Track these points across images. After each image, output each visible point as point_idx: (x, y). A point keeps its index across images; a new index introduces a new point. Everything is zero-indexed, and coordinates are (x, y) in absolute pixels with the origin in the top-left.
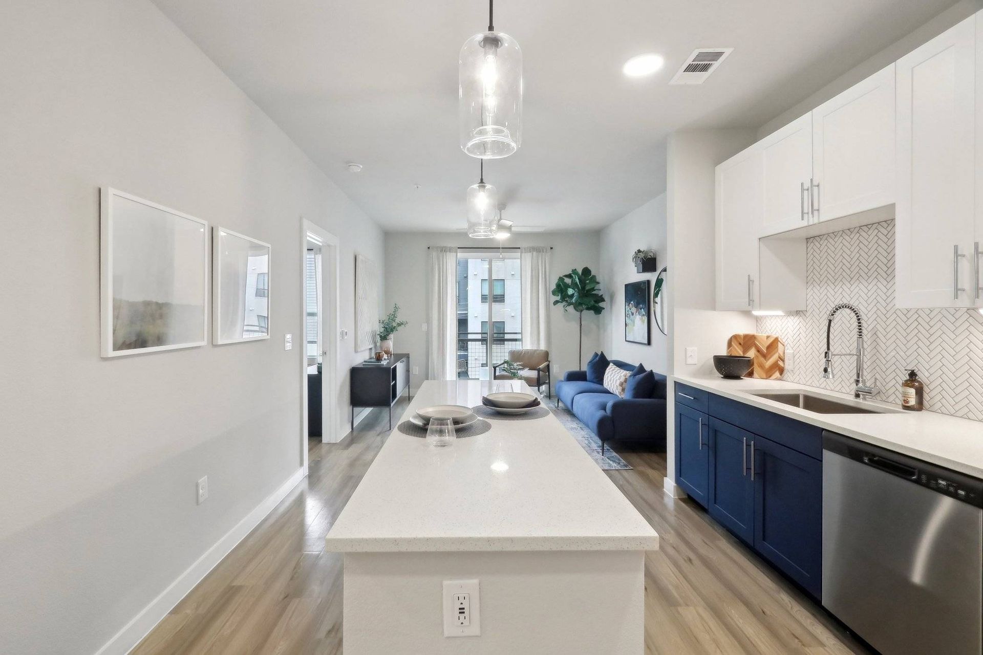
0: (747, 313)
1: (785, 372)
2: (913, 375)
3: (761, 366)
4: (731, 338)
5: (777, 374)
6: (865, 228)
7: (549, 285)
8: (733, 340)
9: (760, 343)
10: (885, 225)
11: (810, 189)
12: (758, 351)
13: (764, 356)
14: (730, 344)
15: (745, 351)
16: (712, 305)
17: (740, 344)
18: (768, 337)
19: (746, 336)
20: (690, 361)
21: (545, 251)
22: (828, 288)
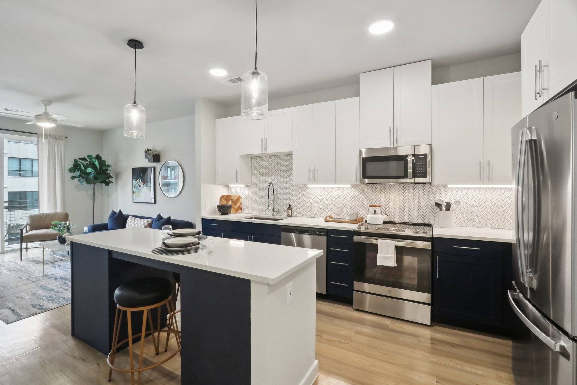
0: (227, 186)
1: (242, 209)
2: (290, 206)
3: (234, 208)
4: (221, 197)
5: (240, 211)
6: (273, 156)
7: (64, 165)
8: (222, 198)
9: (232, 198)
10: (280, 156)
11: (264, 141)
12: (233, 202)
13: (235, 204)
14: (221, 199)
15: (227, 202)
16: (215, 182)
17: (225, 199)
18: (236, 196)
19: (227, 196)
20: (207, 209)
21: (60, 139)
22: (260, 176)
